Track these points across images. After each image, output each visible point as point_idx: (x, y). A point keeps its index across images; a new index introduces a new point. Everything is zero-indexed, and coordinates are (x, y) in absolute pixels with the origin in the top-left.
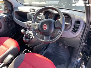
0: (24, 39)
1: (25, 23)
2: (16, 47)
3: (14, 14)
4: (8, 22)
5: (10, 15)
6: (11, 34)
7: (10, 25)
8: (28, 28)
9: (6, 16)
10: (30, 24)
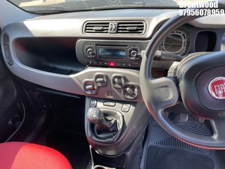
10: (98, 80)
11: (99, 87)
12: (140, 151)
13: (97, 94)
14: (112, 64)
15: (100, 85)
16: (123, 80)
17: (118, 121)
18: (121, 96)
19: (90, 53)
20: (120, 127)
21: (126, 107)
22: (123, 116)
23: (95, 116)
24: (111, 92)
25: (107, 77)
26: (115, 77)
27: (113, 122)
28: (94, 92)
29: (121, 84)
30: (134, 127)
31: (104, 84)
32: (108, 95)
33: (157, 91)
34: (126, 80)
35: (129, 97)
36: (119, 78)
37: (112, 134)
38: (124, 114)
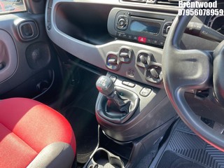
0: (102, 114)
1: (97, 47)
2: (66, 145)
3: (52, 16)
4: (28, 44)
5: (35, 17)
6: (38, 85)
7: (34, 54)
8: (110, 67)
9: (23, 20)
10: (122, 54)
11: (121, 63)
12: (154, 151)
13: (117, 70)
14: (142, 40)
15: (123, 60)
16: (149, 59)
17: (132, 103)
18: (143, 77)
19: (122, 23)
20: (132, 110)
21: (146, 91)
22: (139, 100)
23: (104, 85)
24: (133, 71)
25: (132, 53)
26: (141, 54)
27: (125, 102)
28: (115, 67)
29: (145, 63)
30: (150, 116)
31: (128, 60)
32: (129, 74)
33: (181, 64)
34: (153, 59)
35: (151, 80)
36: (146, 55)
37: (121, 115)
38: (141, 97)
